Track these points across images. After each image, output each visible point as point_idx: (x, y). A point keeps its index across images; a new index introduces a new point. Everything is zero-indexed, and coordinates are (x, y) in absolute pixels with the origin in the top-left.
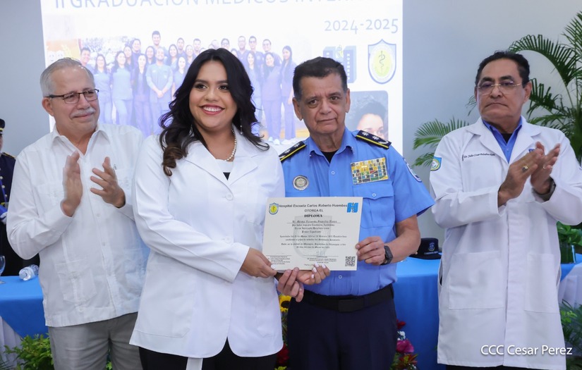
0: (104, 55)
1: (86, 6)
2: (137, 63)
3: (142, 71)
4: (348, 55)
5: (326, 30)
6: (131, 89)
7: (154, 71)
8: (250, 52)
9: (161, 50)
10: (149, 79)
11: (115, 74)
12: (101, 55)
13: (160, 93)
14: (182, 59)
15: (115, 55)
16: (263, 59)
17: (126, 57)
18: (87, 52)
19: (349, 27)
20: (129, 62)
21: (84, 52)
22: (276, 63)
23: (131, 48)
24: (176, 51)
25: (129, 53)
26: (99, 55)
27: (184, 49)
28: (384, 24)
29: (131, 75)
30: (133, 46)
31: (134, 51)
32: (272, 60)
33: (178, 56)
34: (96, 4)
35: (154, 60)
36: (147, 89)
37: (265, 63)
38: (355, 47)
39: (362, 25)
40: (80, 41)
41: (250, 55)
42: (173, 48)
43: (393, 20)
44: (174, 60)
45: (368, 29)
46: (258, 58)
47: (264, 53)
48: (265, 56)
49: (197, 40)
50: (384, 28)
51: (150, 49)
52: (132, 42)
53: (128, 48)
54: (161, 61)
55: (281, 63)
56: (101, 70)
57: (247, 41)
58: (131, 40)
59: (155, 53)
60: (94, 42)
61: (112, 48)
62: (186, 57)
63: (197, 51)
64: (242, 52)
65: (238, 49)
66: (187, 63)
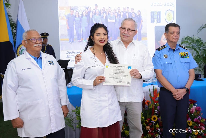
0: (79, 12)
2: (90, 15)
3: (91, 17)
4: (159, 14)
5: (152, 6)
6: (87, 24)
7: (95, 18)
8: (127, 12)
9: (98, 11)
10: (93, 20)
11: (82, 18)
12: (78, 12)
14: (105, 14)
15: (82, 12)
17: (86, 13)
18: (73, 11)
19: (159, 5)
20: (87, 14)
21: (72, 11)
22: (135, 16)
23: (88, 10)
24: (102, 11)
25: (87, 11)
26: (77, 12)
27: (105, 11)
28: (170, 4)
29: (87, 19)
30: (89, 9)
31: (89, 11)
32: (134, 15)
33: (103, 13)
35: (95, 14)
36: (93, 23)
37: (132, 16)
38: (161, 11)
39: (163, 4)
40: (70, 7)
41: (127, 13)
42: (102, 10)
43: (173, 3)
44: (102, 14)
45: (165, 6)
46: (130, 14)
47: (132, 12)
48: (132, 14)
49: (110, 8)
50: (170, 6)
51: (94, 10)
52: (88, 8)
54: (98, 14)
55: (137, 16)
56: (77, 17)
57: (126, 9)
58: (88, 7)
59: (96, 12)
60: (75, 8)
61: (81, 10)
62: (106, 13)
63: (110, 11)
64: (124, 12)
65: (123, 11)
66: (106, 15)
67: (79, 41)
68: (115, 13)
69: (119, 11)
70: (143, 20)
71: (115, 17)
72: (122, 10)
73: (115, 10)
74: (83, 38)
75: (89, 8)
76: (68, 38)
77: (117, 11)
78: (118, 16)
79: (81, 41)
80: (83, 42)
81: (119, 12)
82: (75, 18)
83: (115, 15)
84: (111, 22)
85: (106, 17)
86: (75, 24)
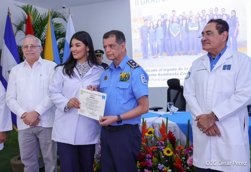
1: (147, 3)
2: (166, 24)
3: (168, 27)
6: (163, 35)
7: (173, 27)
8: (215, 15)
9: (176, 18)
10: (170, 30)
11: (157, 29)
12: (152, 22)
13: (175, 35)
14: (184, 21)
15: (157, 21)
16: (221, 17)
17: (161, 22)
18: (147, 21)
20: (163, 24)
21: (146, 21)
22: (228, 18)
23: (163, 18)
24: (182, 18)
25: (162, 20)
26: (151, 22)
27: (185, 16)
29: (163, 29)
30: (164, 17)
31: (165, 19)
32: (226, 17)
33: (183, 20)
34: (150, 2)
35: (173, 22)
36: (170, 34)
40: (144, 17)
42: (181, 16)
44: (181, 21)
46: (219, 17)
47: (222, 14)
48: (222, 16)
49: (191, 12)
51: (171, 18)
52: (164, 16)
53: (162, 18)
54: (176, 22)
55: (230, 18)
56: (152, 28)
57: (214, 10)
59: (173, 19)
60: (149, 17)
61: (156, 19)
62: (186, 19)
63: (191, 17)
64: (211, 15)
65: (209, 14)
66: (186, 22)
67: (154, 57)
68: (198, 18)
69: (204, 14)
70: (239, 23)
71: (199, 22)
72: (208, 12)
73: (198, 14)
74: (158, 53)
75: (166, 15)
76: (141, 53)
77: (201, 15)
78: (202, 21)
79: (156, 56)
80: (158, 57)
81: (203, 16)
82: (150, 30)
83: (199, 20)
84: (192, 30)
85: (186, 25)
86: (149, 37)
